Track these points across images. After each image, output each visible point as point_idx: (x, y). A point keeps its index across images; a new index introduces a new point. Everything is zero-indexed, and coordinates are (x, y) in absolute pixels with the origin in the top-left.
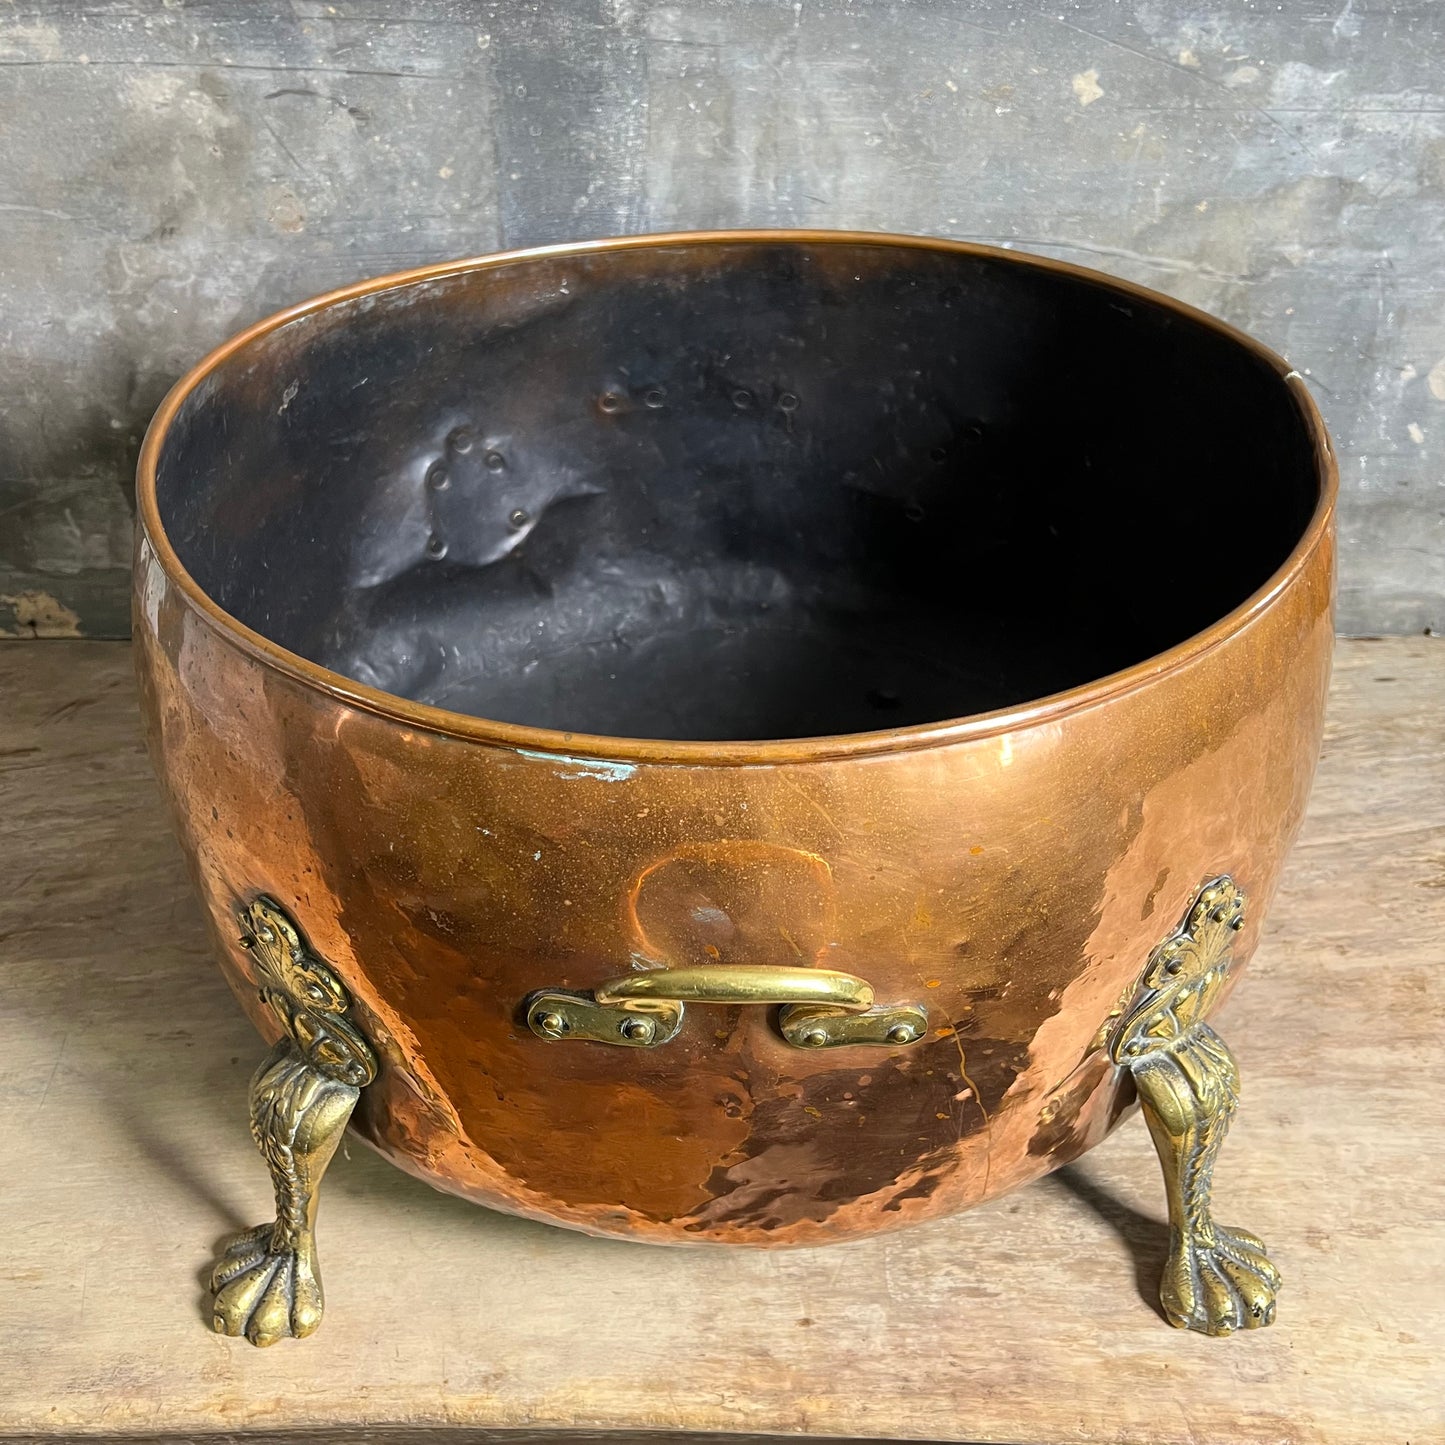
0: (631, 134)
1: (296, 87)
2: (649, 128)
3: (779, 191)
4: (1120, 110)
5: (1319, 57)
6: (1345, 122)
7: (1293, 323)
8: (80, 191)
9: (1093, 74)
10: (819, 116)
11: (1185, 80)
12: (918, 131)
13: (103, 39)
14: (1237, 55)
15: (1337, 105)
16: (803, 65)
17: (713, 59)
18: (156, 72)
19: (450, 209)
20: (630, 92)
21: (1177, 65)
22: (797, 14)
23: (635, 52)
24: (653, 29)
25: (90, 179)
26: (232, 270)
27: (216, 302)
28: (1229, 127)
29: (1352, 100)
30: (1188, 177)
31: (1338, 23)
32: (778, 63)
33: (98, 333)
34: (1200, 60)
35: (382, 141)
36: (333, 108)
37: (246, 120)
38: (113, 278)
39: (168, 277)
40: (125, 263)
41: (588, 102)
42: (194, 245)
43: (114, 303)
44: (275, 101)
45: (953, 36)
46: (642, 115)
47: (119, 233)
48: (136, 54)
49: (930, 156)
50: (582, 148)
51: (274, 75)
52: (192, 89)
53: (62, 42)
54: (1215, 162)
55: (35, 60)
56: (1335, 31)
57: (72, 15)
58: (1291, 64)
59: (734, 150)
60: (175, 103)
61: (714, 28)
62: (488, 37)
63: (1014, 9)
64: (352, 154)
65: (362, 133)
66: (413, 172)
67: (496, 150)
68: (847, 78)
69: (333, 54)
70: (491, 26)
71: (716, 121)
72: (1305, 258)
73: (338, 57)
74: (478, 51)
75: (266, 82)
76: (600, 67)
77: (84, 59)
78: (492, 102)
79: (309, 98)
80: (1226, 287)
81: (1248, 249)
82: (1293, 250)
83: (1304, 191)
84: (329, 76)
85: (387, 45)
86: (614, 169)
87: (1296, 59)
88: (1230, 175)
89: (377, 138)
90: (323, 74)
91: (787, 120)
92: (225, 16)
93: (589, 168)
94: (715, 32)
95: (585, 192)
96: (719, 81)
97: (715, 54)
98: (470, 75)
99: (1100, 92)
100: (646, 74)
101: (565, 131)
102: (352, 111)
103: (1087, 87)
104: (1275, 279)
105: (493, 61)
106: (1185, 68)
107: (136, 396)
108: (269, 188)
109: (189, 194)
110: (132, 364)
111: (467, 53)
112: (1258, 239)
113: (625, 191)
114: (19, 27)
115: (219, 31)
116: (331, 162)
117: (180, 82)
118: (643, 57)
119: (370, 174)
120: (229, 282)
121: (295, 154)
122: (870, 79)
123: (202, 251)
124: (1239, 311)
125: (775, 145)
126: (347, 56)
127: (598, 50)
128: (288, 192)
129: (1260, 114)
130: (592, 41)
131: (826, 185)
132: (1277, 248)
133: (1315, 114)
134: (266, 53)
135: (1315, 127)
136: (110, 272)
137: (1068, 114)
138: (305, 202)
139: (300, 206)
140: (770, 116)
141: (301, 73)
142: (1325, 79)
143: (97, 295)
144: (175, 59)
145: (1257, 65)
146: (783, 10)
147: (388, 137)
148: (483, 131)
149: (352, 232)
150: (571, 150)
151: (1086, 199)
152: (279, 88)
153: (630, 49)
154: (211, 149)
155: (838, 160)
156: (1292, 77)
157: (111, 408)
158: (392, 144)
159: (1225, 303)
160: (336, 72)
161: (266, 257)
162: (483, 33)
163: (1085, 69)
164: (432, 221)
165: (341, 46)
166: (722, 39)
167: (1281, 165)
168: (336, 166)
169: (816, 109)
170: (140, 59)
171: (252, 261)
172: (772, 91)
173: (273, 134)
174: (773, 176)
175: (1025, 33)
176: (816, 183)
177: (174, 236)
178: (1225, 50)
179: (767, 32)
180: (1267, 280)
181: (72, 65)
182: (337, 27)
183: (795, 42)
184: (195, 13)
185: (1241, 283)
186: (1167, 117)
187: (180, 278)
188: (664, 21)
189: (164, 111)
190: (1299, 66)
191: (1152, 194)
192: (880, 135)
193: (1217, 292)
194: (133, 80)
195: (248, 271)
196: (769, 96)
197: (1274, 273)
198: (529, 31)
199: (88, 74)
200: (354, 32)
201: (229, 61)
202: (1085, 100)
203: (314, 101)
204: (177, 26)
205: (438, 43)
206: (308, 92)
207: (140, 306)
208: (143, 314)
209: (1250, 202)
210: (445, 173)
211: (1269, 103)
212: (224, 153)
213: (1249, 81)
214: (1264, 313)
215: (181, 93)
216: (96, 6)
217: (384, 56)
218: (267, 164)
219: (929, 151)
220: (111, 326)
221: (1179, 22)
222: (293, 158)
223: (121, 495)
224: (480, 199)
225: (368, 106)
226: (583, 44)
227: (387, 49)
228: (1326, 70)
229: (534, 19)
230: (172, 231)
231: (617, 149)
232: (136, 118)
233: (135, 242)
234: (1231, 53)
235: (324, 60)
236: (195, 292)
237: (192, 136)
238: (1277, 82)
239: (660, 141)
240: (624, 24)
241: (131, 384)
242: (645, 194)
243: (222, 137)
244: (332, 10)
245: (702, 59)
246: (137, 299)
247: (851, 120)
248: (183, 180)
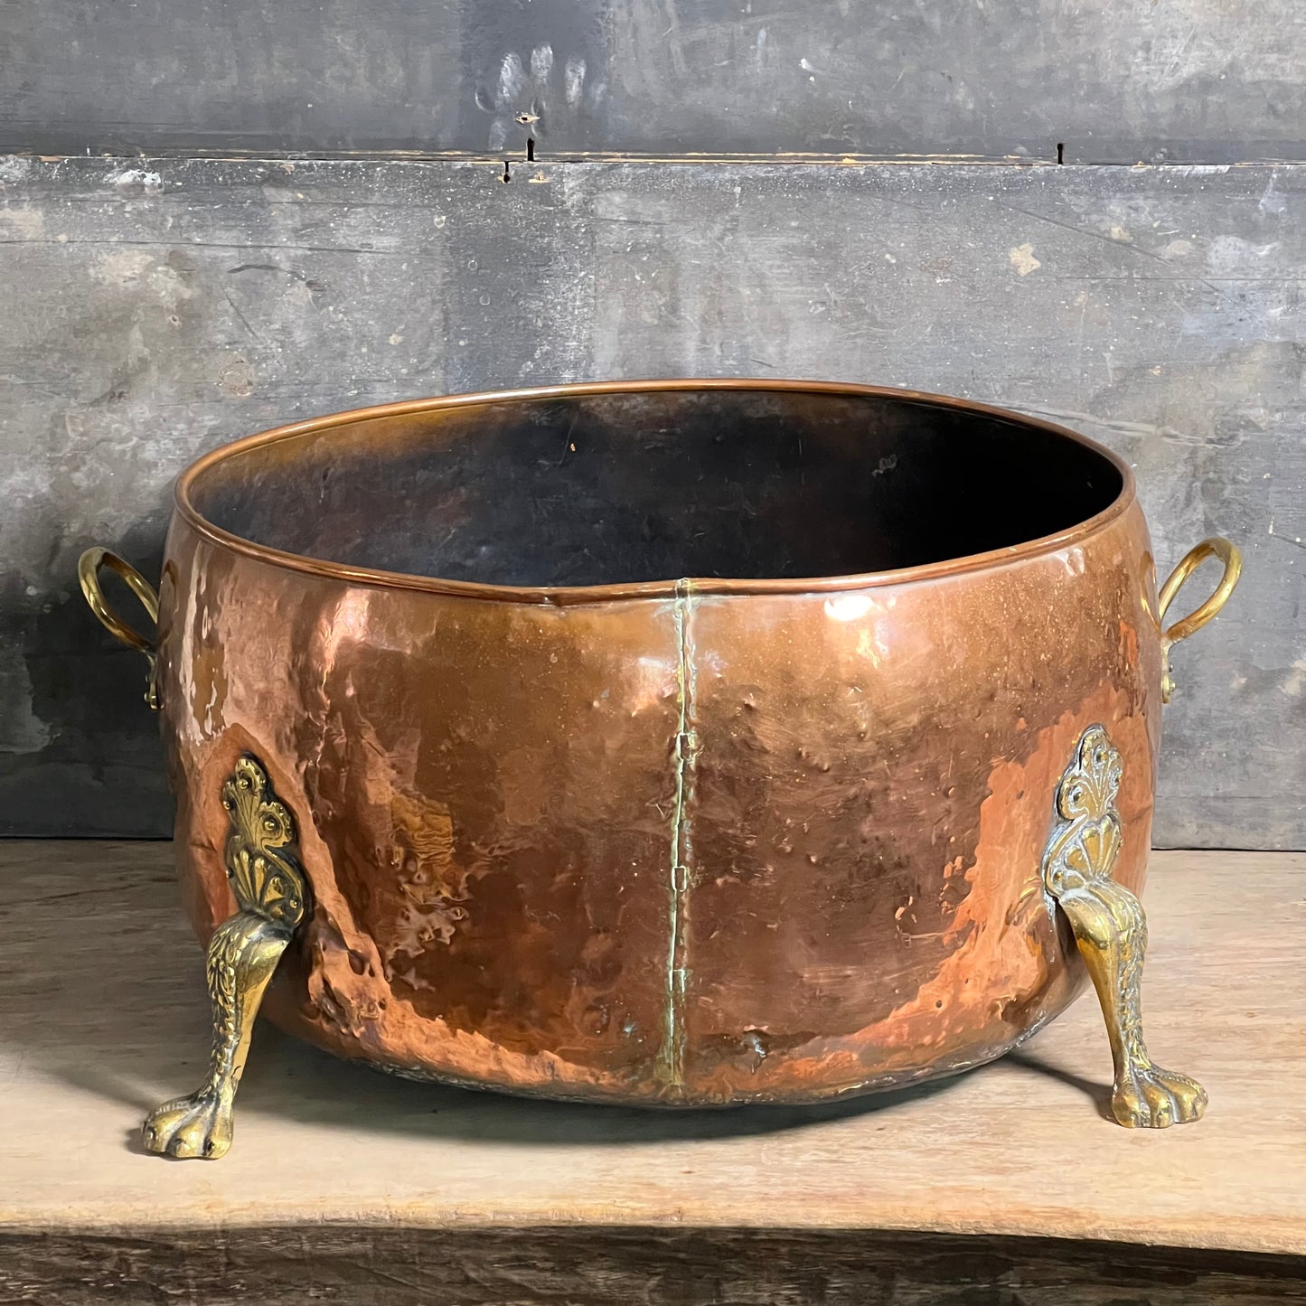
0: (578, 303)
1: (260, 263)
2: (595, 298)
3: (723, 357)
4: (1059, 280)
5: (1251, 231)
6: (1288, 290)
7: (1272, 489)
8: (38, 357)
9: (1028, 248)
10: (762, 286)
11: (1119, 252)
12: (862, 300)
13: (84, 220)
14: (1169, 230)
15: (1276, 274)
16: (744, 240)
17: (658, 236)
18: (128, 250)
19: (396, 374)
20: (577, 265)
21: (1109, 239)
22: (738, 196)
23: (583, 230)
24: (600, 211)
25: (48, 346)
26: (175, 433)
27: (155, 465)
28: (1172, 296)
29: (1291, 270)
30: (1137, 342)
31: (1262, 201)
32: (721, 239)
33: (30, 496)
34: (1132, 235)
35: (335, 311)
36: (292, 281)
37: (208, 291)
38: (53, 439)
39: (110, 440)
40: (69, 428)
41: (536, 274)
42: (140, 411)
43: (52, 465)
44: (238, 275)
45: (888, 215)
46: (589, 286)
47: (69, 398)
48: (113, 233)
49: (875, 323)
50: (530, 316)
51: (239, 252)
52: (160, 265)
53: (45, 223)
54: (1163, 328)
55: (16, 238)
56: (1261, 207)
57: (58, 201)
58: (1223, 237)
59: (680, 318)
60: (143, 277)
61: (659, 208)
62: (444, 218)
63: (944, 190)
64: (305, 324)
65: (318, 304)
66: (363, 339)
67: (446, 319)
68: (789, 252)
69: (297, 233)
70: (446, 209)
71: (660, 290)
72: (1274, 422)
73: (303, 235)
74: (434, 230)
75: (230, 258)
76: (549, 243)
77: (63, 238)
78: (444, 275)
79: (270, 272)
80: (1194, 452)
81: (1211, 412)
82: (1259, 414)
83: (1259, 354)
84: (292, 253)
85: (349, 226)
86: (561, 336)
87: (1227, 233)
88: (1179, 340)
89: (331, 308)
90: (285, 250)
91: (730, 290)
92: (200, 201)
93: (536, 334)
94: (660, 212)
95: (530, 356)
96: (663, 253)
97: (659, 231)
98: (425, 251)
99: (1037, 264)
100: (593, 249)
101: (514, 301)
102: (310, 284)
103: (1024, 259)
104: (1244, 442)
105: (448, 239)
106: (1118, 242)
107: (58, 560)
108: (221, 354)
109: (143, 361)
110: (58, 527)
111: (424, 233)
112: (1219, 403)
113: (570, 356)
114: (7, 210)
115: (194, 214)
116: (285, 330)
117: (150, 258)
118: (590, 233)
119: (323, 341)
120: (170, 445)
121: (250, 323)
122: (811, 253)
123: (148, 415)
124: (1211, 475)
125: (720, 313)
126: (310, 236)
127: (548, 228)
128: (239, 358)
129: (1199, 282)
130: (543, 220)
131: (771, 350)
132: (1240, 412)
133: (1255, 283)
134: (234, 233)
135: (1259, 295)
136: (53, 434)
137: (1008, 284)
138: (255, 368)
139: (250, 373)
140: (714, 286)
141: (266, 250)
142: (1261, 251)
143: (36, 457)
144: (147, 238)
145: (1189, 239)
146: (725, 194)
147: (341, 307)
148: (434, 302)
149: (298, 396)
150: (519, 318)
151: (1036, 363)
152: (243, 264)
153: (578, 227)
154: (170, 318)
155: (781, 327)
156: (1226, 249)
157: (30, 574)
158: (345, 314)
159: (1196, 468)
160: (300, 249)
161: (210, 421)
162: (440, 215)
163: (1020, 243)
164: (378, 385)
165: (305, 227)
166: (666, 218)
167: (1231, 331)
168: (290, 333)
169: (759, 280)
170: (115, 239)
171: (195, 425)
172: (716, 264)
173: (232, 304)
174: (718, 342)
175: (957, 211)
176: (761, 348)
177: (122, 399)
178: (1155, 225)
179: (710, 211)
180: (1237, 444)
181: (50, 243)
182: (303, 211)
183: (736, 221)
184: (174, 199)
185: (1210, 446)
186: (1106, 286)
187: (122, 441)
188: (610, 203)
189: (130, 284)
190: (1231, 240)
191: (1104, 359)
192: (823, 303)
193: (1186, 456)
194: (105, 256)
195: (191, 434)
196: (712, 268)
197: (1242, 437)
198: (483, 213)
199: (65, 252)
200: (319, 214)
201: (198, 240)
202: (1023, 271)
203: (275, 276)
204: (156, 210)
205: (397, 223)
206: (270, 268)
207: (77, 469)
208: (79, 477)
209: (1205, 366)
210: (394, 340)
211: (1206, 273)
212: (183, 322)
213: (1184, 253)
214: (1240, 477)
215: (150, 268)
216: (82, 193)
217: (344, 235)
218: (222, 332)
219: (873, 318)
220: (44, 488)
221: (1106, 201)
222: (248, 326)
223: (25, 669)
224: (426, 364)
225: (325, 279)
226: (533, 223)
227: (350, 229)
228: (1259, 243)
229: (488, 202)
230: (121, 395)
231: (563, 317)
232: (103, 291)
233: (81, 405)
234: (1160, 228)
235: (288, 239)
236: (134, 455)
237: (154, 307)
238: (1212, 254)
239: (606, 309)
240: (573, 206)
241: (55, 548)
242: (590, 358)
243: (184, 309)
244: (301, 196)
245: (648, 236)
246: (75, 462)
247: (795, 289)
248: (140, 347)
